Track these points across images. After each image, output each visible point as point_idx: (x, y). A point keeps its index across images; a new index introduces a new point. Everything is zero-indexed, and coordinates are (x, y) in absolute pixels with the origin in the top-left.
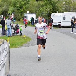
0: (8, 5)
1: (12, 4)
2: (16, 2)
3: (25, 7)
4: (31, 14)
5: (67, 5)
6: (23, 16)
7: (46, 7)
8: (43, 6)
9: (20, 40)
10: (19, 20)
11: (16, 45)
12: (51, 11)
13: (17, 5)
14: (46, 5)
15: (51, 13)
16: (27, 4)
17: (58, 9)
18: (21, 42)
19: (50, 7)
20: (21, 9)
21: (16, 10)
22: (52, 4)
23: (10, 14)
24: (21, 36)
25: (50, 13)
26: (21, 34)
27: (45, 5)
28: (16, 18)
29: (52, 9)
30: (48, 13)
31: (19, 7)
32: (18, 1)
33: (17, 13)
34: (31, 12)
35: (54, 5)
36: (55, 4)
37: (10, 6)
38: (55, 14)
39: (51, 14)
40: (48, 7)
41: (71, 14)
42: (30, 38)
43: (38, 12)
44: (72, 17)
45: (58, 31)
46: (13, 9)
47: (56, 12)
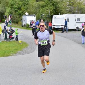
0: (4, 6)
1: (9, 5)
2: (14, 3)
3: (24, 8)
4: (31, 16)
5: (70, 5)
6: (21, 18)
7: (46, 8)
8: (43, 7)
9: (15, 46)
10: (17, 23)
11: (8, 53)
12: (53, 13)
13: (15, 6)
14: (47, 6)
15: (53, 14)
16: (26, 5)
17: (60, 10)
18: (16, 48)
19: (51, 8)
20: (19, 11)
21: (13, 12)
22: (53, 5)
23: (8, 16)
24: (17, 42)
25: (51, 14)
26: (17, 39)
27: (45, 6)
28: (14, 21)
29: (54, 10)
30: (50, 14)
31: (17, 9)
32: (15, 2)
33: (15, 15)
34: (30, 13)
35: (56, 6)
36: (57, 4)
37: (7, 7)
38: (58, 16)
39: (53, 16)
40: (49, 8)
41: (75, 16)
42: (26, 44)
43: (37, 13)
44: (76, 19)
45: (60, 36)
46: (10, 10)
47: (58, 14)
